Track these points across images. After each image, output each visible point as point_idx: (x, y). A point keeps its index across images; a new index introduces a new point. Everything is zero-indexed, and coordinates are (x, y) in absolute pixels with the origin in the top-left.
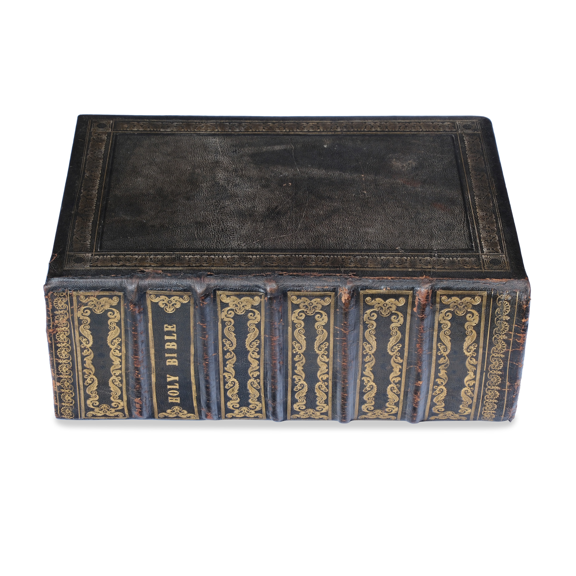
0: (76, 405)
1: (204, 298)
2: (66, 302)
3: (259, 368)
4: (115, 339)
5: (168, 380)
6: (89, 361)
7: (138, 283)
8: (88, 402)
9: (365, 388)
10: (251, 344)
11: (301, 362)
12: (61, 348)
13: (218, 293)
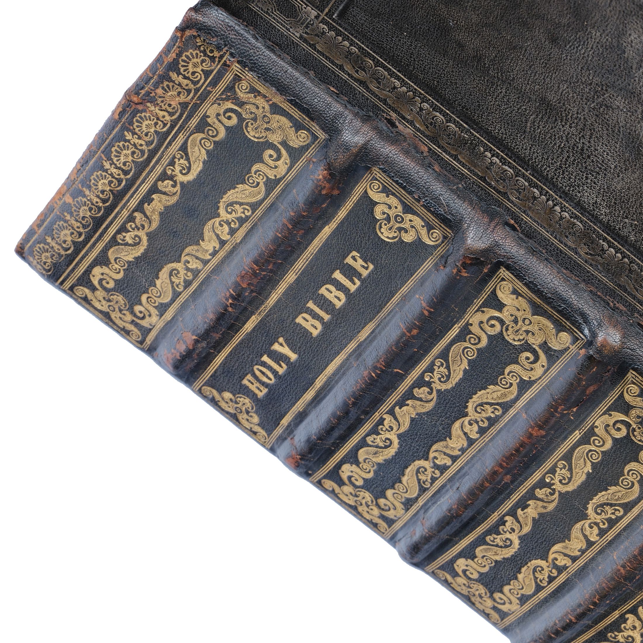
0: (70, 259)
1: (469, 262)
2: (207, 71)
3: (459, 456)
4: (241, 204)
5: (276, 347)
6: (159, 204)
7: (369, 141)
8: (97, 271)
9: (616, 633)
10: (481, 405)
11: (545, 504)
12: (127, 143)
13: (503, 272)
